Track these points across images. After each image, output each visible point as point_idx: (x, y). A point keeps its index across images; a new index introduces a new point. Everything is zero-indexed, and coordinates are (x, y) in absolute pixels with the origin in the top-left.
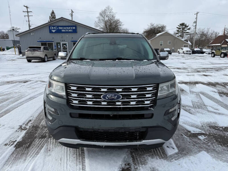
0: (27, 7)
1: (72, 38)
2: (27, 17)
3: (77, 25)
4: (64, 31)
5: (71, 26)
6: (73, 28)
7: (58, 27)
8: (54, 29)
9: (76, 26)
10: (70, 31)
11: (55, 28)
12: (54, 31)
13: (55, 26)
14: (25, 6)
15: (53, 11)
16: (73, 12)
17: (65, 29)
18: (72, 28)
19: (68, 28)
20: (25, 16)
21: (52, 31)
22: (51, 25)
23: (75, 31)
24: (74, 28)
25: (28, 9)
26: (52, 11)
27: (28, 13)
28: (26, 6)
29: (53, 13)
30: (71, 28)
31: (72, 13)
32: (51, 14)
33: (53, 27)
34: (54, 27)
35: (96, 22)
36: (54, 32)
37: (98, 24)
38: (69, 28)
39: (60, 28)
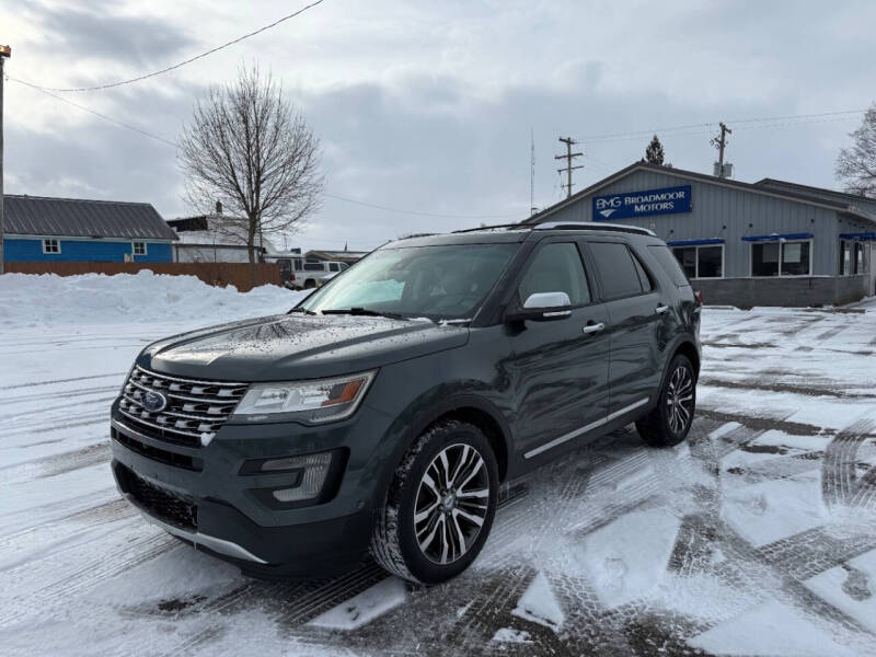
0: (569, 142)
1: (672, 231)
2: (565, 174)
3: (691, 183)
4: (643, 208)
5: (670, 190)
6: (675, 196)
7: (622, 197)
8: (608, 207)
9: (687, 189)
10: (664, 206)
11: (612, 201)
12: (607, 213)
13: (613, 196)
14: (564, 141)
15: (655, 139)
16: (730, 132)
17: (645, 203)
18: (671, 196)
19: (657, 197)
20: (560, 171)
21: (602, 213)
22: (601, 194)
23: (683, 207)
24: (681, 195)
25: (572, 146)
26: (652, 139)
27: (569, 160)
28: (566, 138)
29: (655, 145)
30: (667, 197)
31: (723, 134)
32: (647, 152)
33: (604, 201)
34: (608, 198)
35: (844, 153)
36: (607, 216)
37: (859, 160)
38: (663, 197)
39: (629, 201)
